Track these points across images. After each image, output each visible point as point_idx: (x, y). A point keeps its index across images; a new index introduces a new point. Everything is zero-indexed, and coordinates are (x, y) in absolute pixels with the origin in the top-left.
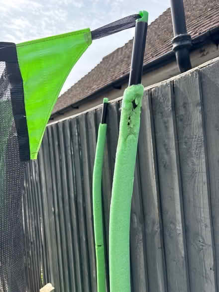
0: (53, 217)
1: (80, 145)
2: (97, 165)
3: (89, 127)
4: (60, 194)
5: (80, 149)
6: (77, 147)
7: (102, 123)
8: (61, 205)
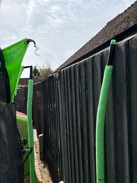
0: (66, 137)
1: (86, 85)
2: (101, 106)
3: (95, 69)
4: (71, 122)
5: (86, 89)
6: (84, 86)
7: (108, 65)
8: (71, 130)
